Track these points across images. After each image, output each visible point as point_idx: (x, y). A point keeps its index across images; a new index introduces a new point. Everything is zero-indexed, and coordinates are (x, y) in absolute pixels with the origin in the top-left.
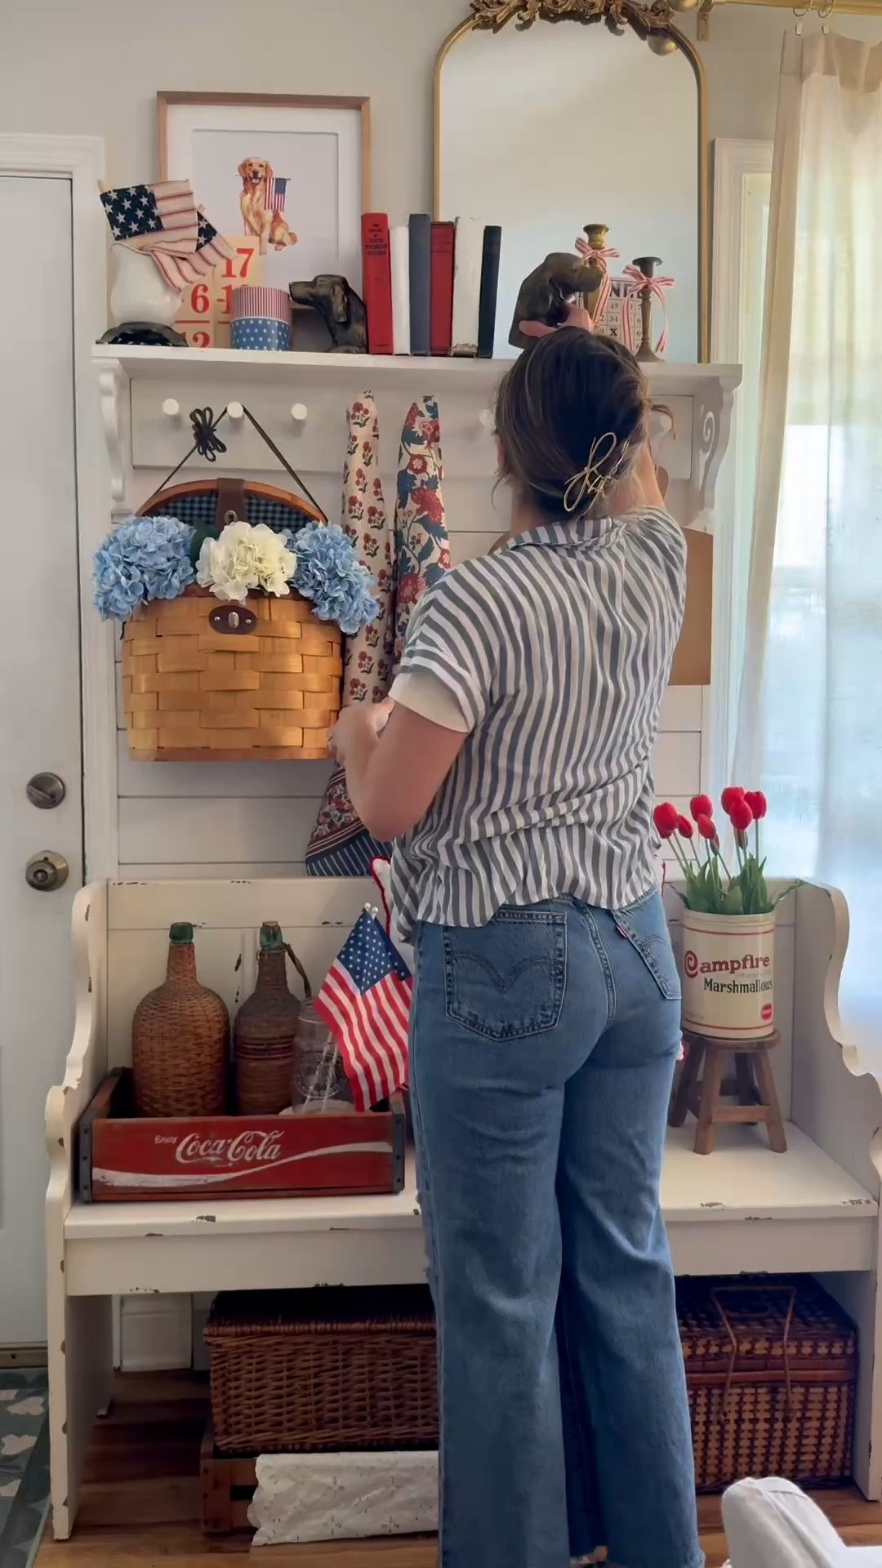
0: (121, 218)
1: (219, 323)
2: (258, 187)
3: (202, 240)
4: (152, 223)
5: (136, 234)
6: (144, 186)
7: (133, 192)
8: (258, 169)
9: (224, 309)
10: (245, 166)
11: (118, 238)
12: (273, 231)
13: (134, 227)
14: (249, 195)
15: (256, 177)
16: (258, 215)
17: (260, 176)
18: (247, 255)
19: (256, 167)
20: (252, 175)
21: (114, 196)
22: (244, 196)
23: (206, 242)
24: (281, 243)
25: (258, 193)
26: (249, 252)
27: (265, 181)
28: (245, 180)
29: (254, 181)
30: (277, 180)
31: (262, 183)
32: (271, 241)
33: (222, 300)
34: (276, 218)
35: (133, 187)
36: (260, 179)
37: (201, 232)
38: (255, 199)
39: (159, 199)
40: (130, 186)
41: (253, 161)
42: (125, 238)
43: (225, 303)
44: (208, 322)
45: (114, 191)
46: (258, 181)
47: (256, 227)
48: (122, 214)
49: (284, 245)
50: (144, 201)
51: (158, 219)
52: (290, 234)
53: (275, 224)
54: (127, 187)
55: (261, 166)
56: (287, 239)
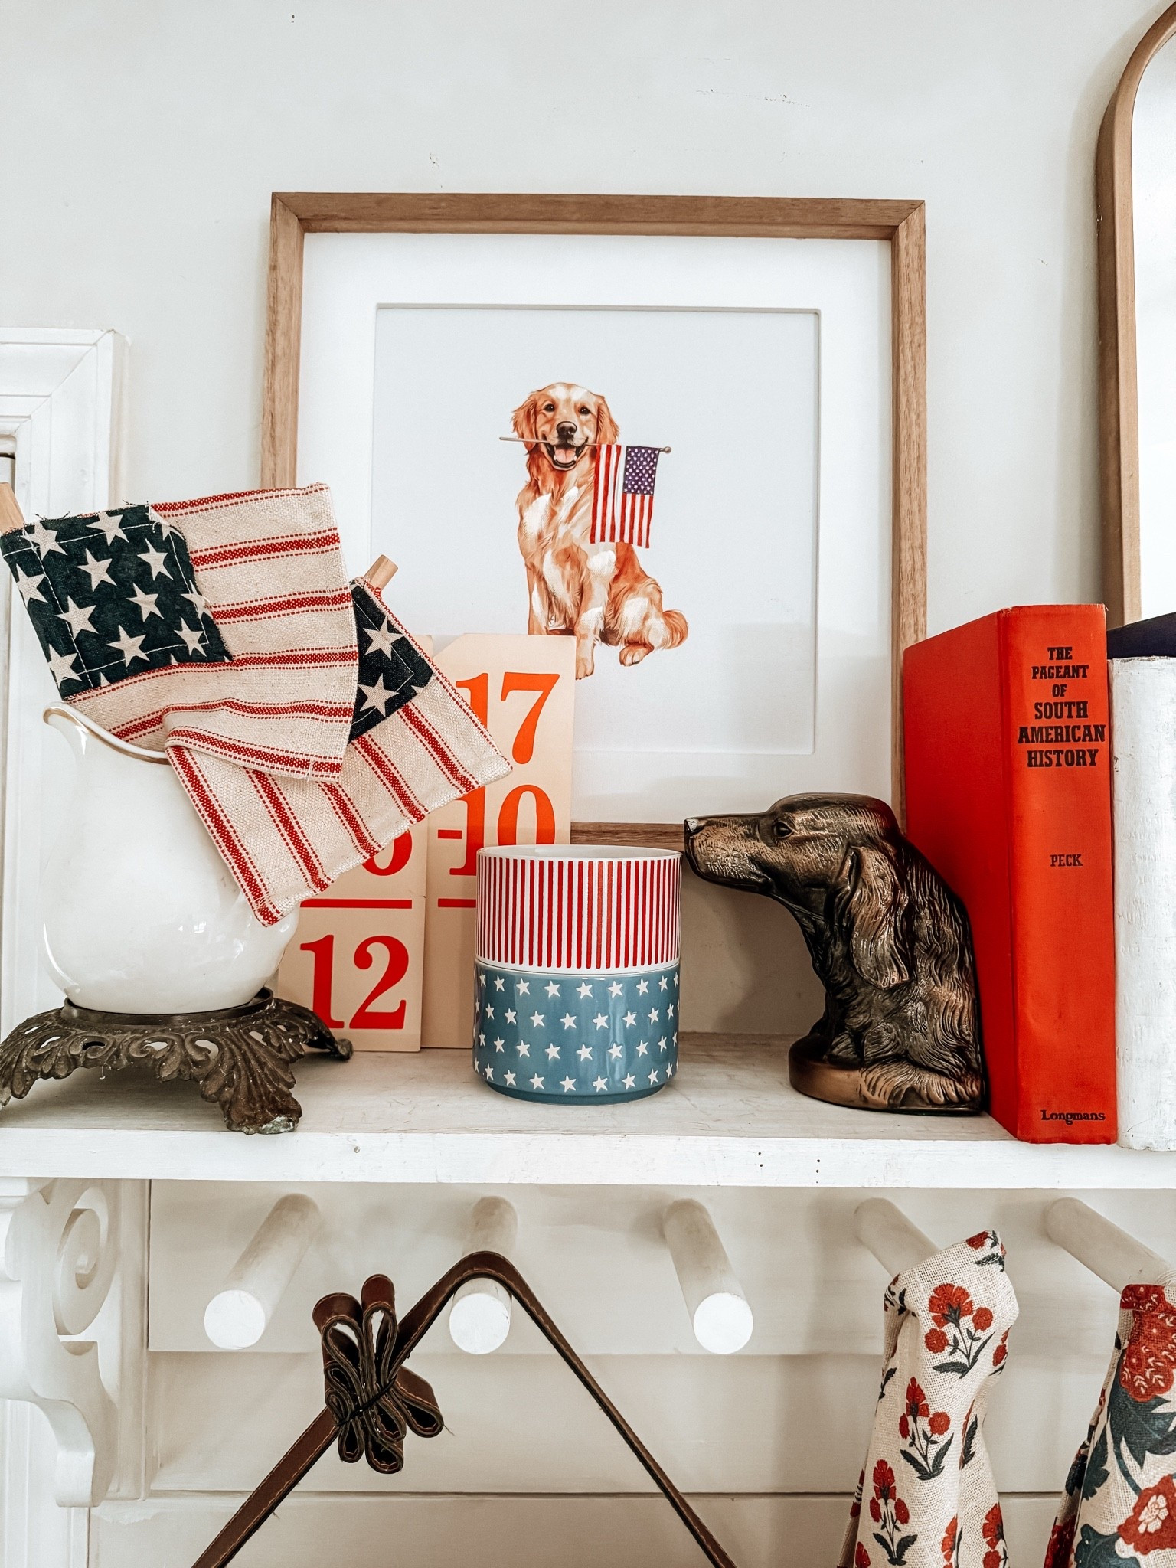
0: (78, 618)
1: (443, 903)
2: (572, 475)
3: (378, 696)
4: (191, 638)
5: (139, 667)
6: (143, 509)
7: (112, 529)
8: (575, 419)
9: (460, 862)
10: (536, 409)
11: (68, 690)
12: (615, 605)
13: (130, 646)
14: (545, 499)
15: (565, 446)
16: (571, 557)
17: (578, 440)
18: (538, 694)
19: (566, 415)
20: (554, 439)
21: (47, 542)
22: (529, 503)
23: (392, 706)
24: (639, 643)
25: (572, 494)
26: (544, 683)
27: (595, 454)
28: (534, 451)
29: (561, 456)
30: (630, 450)
31: (585, 463)
32: (607, 635)
33: (456, 835)
34: (625, 563)
35: (111, 513)
36: (579, 450)
37: (371, 667)
38: (563, 512)
39: (205, 560)
40: (100, 507)
41: (559, 394)
42: (97, 685)
43: (463, 842)
44: (406, 904)
45: (46, 524)
46: (571, 456)
47: (565, 596)
48: (81, 605)
49: (650, 648)
50: (155, 560)
51: (208, 627)
52: (668, 615)
53: (623, 584)
54: (86, 512)
55: (584, 410)
56: (657, 633)
